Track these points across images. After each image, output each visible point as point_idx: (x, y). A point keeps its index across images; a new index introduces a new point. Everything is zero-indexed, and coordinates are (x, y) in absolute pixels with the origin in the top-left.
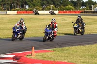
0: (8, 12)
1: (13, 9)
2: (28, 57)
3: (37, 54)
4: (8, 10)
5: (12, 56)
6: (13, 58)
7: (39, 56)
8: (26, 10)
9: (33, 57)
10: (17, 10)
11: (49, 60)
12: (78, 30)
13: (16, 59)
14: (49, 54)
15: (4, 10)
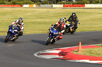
0: (54, 6)
1: (60, 3)
2: (75, 53)
3: (84, 50)
4: (54, 4)
5: (58, 52)
6: (59, 54)
7: (86, 51)
8: (73, 4)
9: (79, 53)
10: (64, 4)
11: (97, 56)
12: (69, 29)
13: (62, 55)
14: (96, 49)
15: (50, 3)
